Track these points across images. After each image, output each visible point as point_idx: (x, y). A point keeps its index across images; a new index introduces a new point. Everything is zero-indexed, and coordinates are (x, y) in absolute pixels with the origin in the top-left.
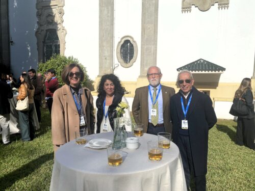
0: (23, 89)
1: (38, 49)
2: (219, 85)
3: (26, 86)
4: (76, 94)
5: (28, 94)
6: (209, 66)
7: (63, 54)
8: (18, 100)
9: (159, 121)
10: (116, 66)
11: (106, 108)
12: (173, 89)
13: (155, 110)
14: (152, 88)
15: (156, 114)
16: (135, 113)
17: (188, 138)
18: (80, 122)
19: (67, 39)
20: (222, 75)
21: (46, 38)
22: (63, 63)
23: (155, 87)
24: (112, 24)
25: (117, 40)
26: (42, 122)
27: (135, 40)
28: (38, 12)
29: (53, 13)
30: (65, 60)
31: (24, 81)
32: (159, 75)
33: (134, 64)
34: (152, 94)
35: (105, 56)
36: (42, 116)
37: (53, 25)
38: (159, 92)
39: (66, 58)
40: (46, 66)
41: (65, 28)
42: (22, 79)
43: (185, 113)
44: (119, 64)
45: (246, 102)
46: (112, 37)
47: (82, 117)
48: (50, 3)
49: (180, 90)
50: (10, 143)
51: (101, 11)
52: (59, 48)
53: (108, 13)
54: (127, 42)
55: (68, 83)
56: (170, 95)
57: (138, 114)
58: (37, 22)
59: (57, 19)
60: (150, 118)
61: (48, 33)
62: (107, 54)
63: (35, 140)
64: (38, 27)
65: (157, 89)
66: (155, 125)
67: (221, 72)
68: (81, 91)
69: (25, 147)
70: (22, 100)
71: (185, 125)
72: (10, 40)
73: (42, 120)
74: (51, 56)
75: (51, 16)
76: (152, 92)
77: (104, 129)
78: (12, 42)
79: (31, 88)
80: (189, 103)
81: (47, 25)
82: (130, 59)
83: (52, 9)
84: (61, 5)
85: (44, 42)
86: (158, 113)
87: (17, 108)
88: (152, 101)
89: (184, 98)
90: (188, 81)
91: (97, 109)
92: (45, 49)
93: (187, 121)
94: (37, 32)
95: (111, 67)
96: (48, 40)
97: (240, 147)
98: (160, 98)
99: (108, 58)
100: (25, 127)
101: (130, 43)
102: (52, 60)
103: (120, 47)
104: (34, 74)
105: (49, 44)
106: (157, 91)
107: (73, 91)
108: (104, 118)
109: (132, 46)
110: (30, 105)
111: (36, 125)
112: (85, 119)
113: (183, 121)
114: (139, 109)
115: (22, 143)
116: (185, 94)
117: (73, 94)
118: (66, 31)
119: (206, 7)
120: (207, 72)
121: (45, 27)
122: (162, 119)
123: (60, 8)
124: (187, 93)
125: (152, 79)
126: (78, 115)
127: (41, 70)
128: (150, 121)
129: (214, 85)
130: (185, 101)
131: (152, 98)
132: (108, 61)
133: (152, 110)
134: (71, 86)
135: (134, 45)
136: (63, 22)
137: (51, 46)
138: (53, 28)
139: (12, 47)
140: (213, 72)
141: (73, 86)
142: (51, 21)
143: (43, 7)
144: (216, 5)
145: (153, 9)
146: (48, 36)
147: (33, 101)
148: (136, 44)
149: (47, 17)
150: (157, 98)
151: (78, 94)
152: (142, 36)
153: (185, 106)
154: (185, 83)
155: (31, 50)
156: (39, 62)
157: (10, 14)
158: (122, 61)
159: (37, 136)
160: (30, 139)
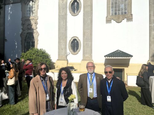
0: (12, 72)
1: (21, 44)
2: (130, 65)
3: (14, 70)
4: (44, 81)
5: (15, 75)
6: (123, 54)
7: (37, 47)
8: (8, 79)
9: (94, 96)
10: (68, 54)
11: (62, 88)
12: (102, 75)
13: (92, 89)
14: (89, 75)
15: (92, 91)
16: (79, 90)
17: (111, 107)
18: (46, 98)
19: (39, 38)
20: (131, 59)
21: (27, 38)
22: (36, 53)
23: (91, 74)
24: (66, 30)
25: (69, 39)
26: (22, 91)
27: (79, 39)
28: (22, 23)
29: (31, 23)
30: (38, 51)
31: (13, 67)
32: (94, 67)
33: (79, 52)
34: (90, 78)
35: (62, 48)
36: (23, 86)
37: (31, 30)
38: (94, 77)
39: (38, 50)
40: (26, 55)
41: (38, 32)
42: (11, 66)
43: (109, 91)
44: (70, 52)
45: (143, 78)
46: (66, 37)
47: (48, 95)
48: (30, 18)
49: (106, 77)
50: (2, 106)
51: (59, 22)
52: (34, 43)
53: (64, 23)
54: (75, 40)
55: (39, 74)
56: (100, 79)
57: (81, 91)
58: (22, 28)
59: (34, 27)
60: (89, 94)
61: (28, 35)
62: (63, 47)
63: (17, 104)
64: (22, 31)
65: (92, 76)
66: (92, 98)
67: (130, 58)
68: (47, 79)
69: (11, 109)
70: (11, 78)
71: (109, 99)
72: (5, 39)
73: (22, 90)
74: (29, 48)
75: (30, 25)
76: (90, 77)
77: (61, 101)
78: (6, 40)
79: (17, 72)
80: (111, 86)
81: (28, 30)
82: (77, 50)
83: (30, 21)
84: (36, 19)
85: (25, 40)
86: (93, 91)
87: (8, 84)
88: (90, 83)
89: (108, 82)
90: (110, 72)
91: (57, 89)
92: (26, 43)
93: (110, 97)
94: (21, 34)
95: (66, 55)
96: (28, 38)
97: (144, 106)
98: (95, 82)
99: (63, 49)
100: (12, 95)
101: (77, 41)
102: (30, 51)
103: (70, 43)
104: (19, 61)
105: (28, 41)
106: (93, 77)
107: (42, 79)
108: (61, 94)
109: (77, 42)
110: (16, 82)
111: (19, 94)
112: (49, 96)
113: (108, 97)
114: (82, 87)
115: (10, 106)
116: (109, 80)
117: (42, 81)
118: (39, 34)
119: (120, 20)
120: (122, 58)
121: (26, 31)
122: (96, 95)
123: (35, 21)
124: (110, 79)
125: (90, 70)
126: (45, 94)
127: (23, 57)
128: (89, 96)
129: (127, 65)
130: (109, 84)
131: (89, 82)
132: (64, 51)
133: (90, 89)
134: (41, 76)
135: (79, 42)
136: (37, 28)
137: (29, 42)
138: (31, 32)
139: (6, 43)
140: (126, 58)
141: (42, 76)
142: (30, 28)
143: (25, 20)
144: (125, 19)
145: (89, 21)
146: (27, 36)
147: (17, 79)
148: (80, 41)
149: (28, 25)
150: (92, 81)
151: (45, 81)
152: (83, 37)
153: (109, 87)
154: (108, 74)
155: (17, 44)
156: (22, 52)
157: (5, 24)
158: (72, 51)
159: (19, 101)
160: (14, 103)
